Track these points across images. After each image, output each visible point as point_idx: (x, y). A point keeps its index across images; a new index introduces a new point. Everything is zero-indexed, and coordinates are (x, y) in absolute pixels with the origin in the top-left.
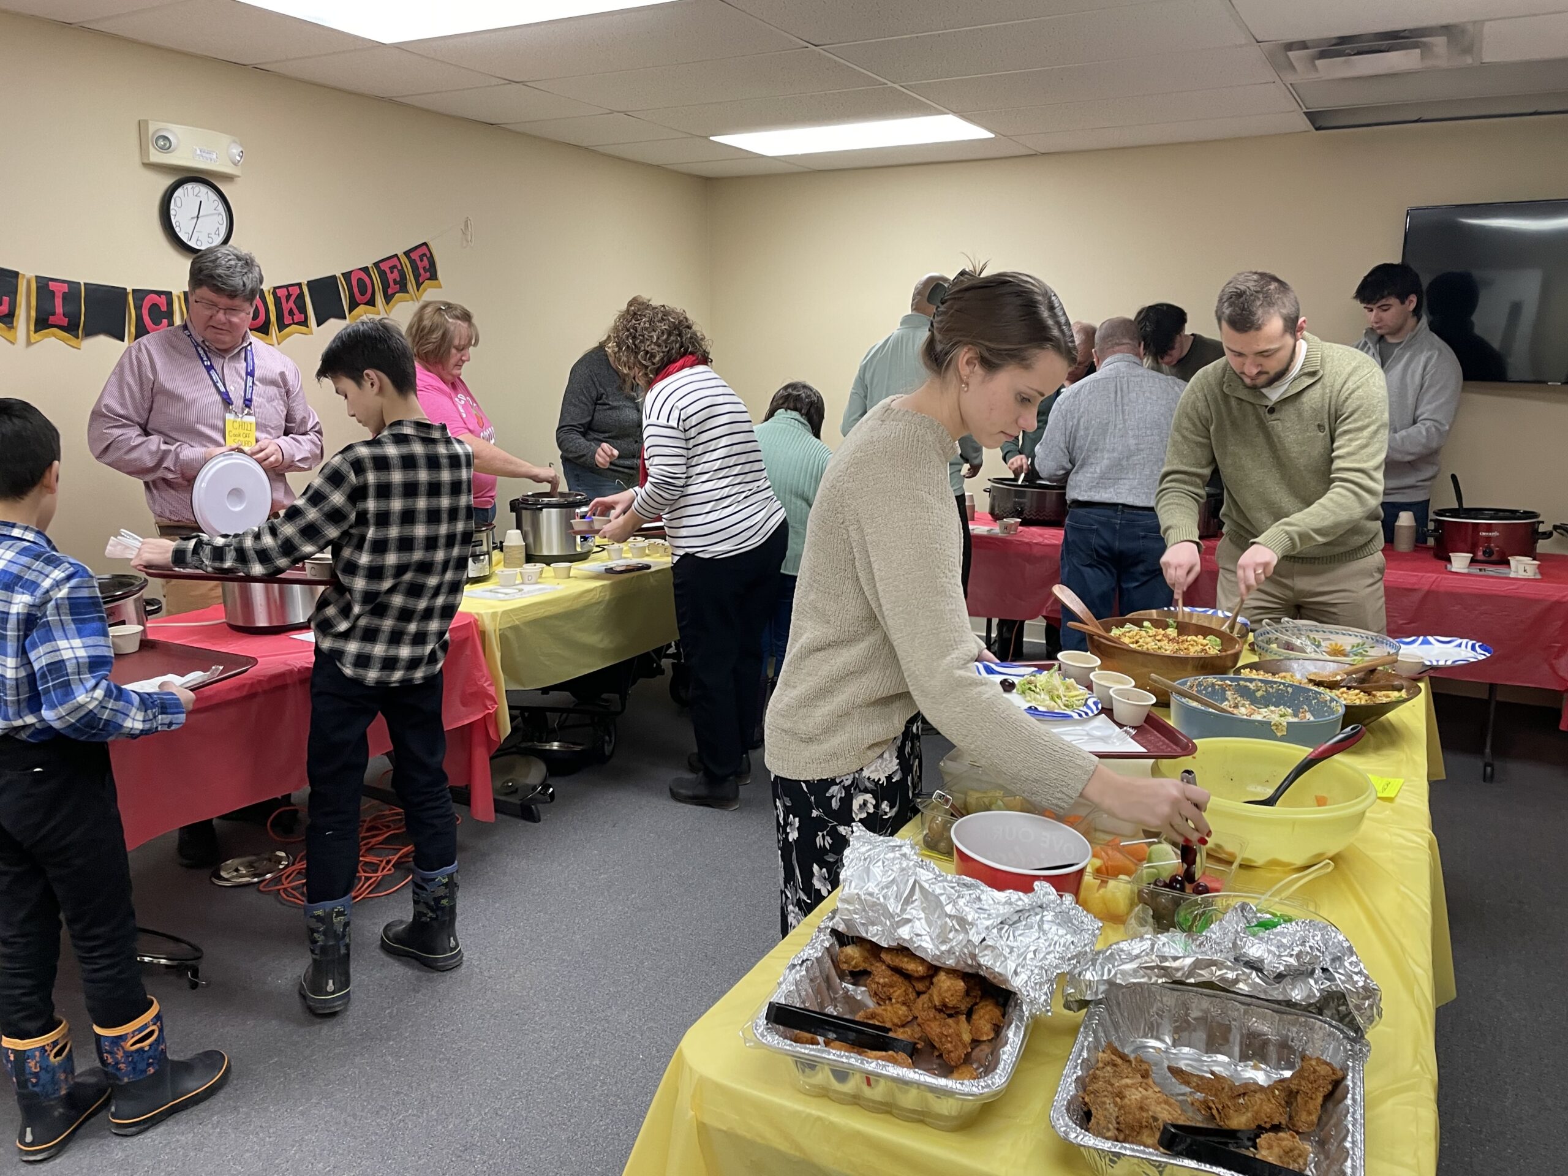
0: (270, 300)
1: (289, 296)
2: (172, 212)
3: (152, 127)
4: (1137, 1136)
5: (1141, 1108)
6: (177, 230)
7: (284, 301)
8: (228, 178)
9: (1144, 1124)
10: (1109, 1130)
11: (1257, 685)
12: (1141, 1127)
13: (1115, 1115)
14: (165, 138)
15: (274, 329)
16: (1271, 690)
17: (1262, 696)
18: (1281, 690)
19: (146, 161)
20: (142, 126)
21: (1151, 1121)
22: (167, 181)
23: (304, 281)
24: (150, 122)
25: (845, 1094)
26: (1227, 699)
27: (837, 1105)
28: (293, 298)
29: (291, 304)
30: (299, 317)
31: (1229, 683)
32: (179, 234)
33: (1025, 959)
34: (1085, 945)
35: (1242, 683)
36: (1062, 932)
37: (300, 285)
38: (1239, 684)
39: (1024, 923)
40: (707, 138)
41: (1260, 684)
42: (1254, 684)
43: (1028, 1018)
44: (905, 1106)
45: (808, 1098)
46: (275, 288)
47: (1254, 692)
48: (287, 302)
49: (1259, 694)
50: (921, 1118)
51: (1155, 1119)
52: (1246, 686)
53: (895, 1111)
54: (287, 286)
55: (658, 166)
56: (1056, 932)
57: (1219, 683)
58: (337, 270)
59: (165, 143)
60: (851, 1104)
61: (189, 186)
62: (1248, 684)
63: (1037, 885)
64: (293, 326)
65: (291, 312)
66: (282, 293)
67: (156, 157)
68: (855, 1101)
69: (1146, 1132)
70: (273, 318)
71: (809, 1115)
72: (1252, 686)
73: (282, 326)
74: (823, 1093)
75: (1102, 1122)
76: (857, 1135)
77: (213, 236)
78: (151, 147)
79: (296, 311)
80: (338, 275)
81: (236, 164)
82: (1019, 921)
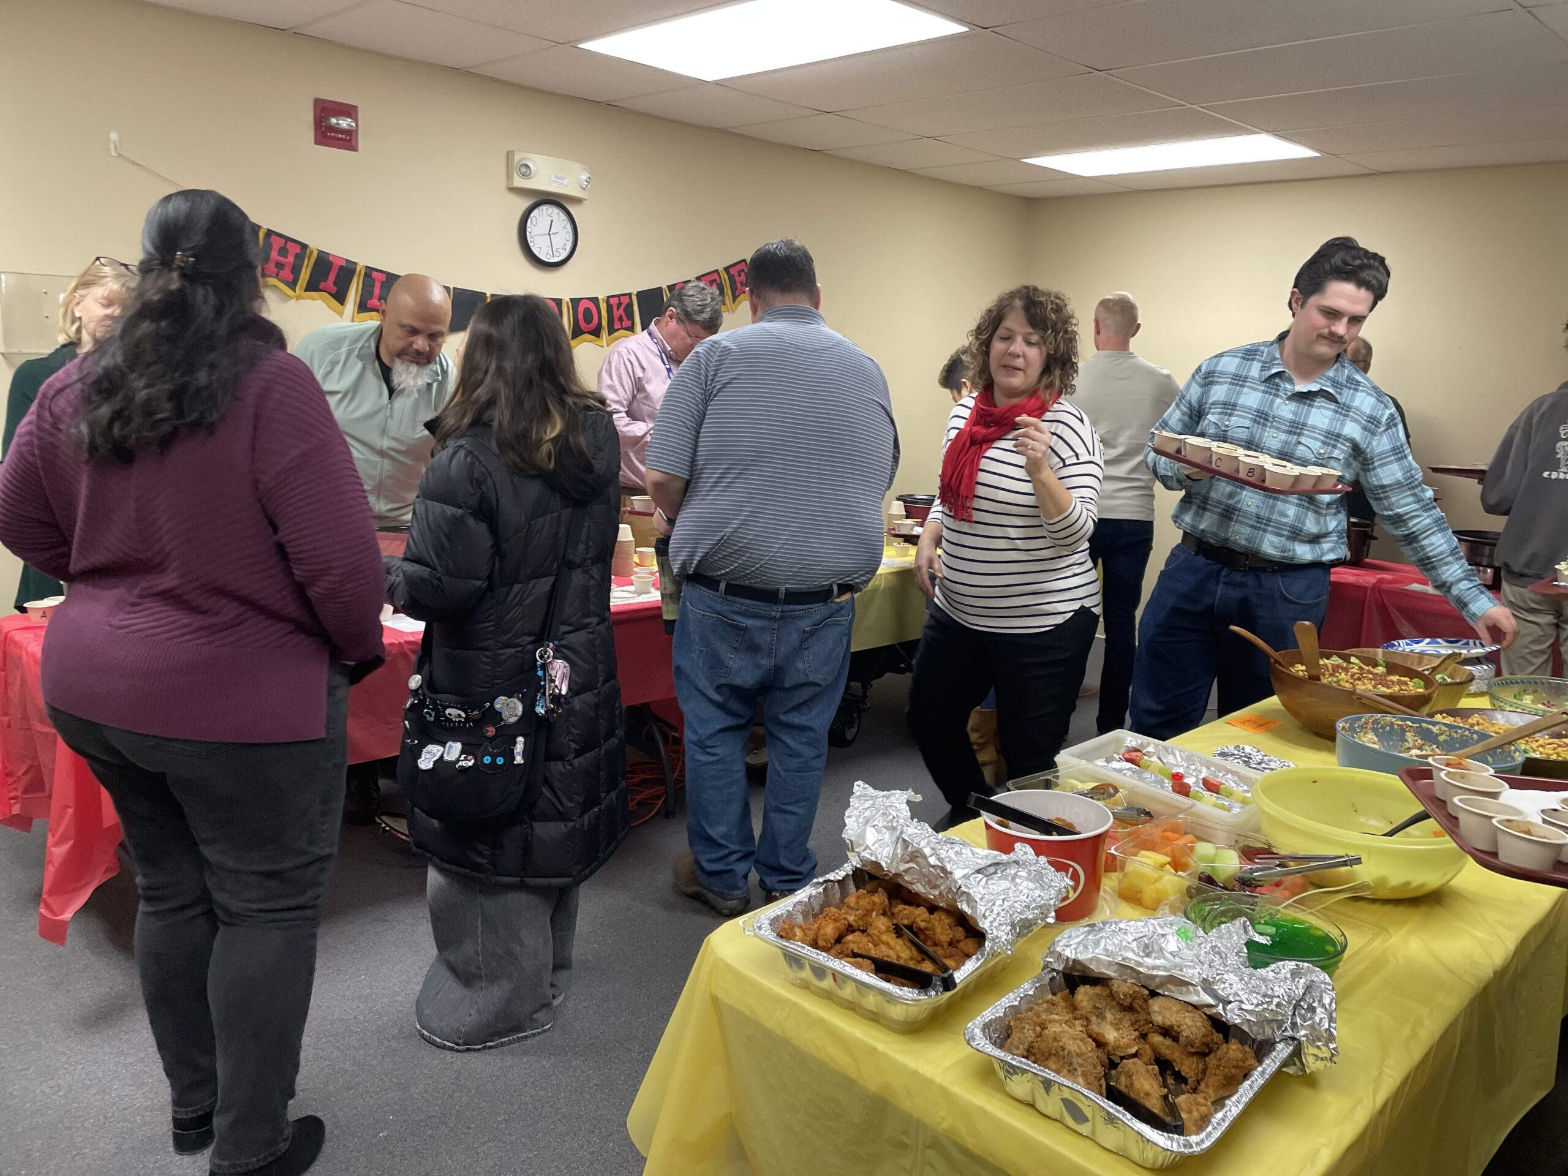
0: (603, 307)
1: (620, 304)
2: (528, 230)
3: (517, 157)
4: (1045, 1061)
5: (1055, 1039)
6: (531, 245)
7: (615, 308)
8: (577, 201)
9: (1054, 1051)
10: (1018, 1048)
11: (1440, 729)
12: (1050, 1054)
13: (1030, 1039)
14: (527, 166)
15: (604, 333)
16: (1455, 735)
17: (1445, 741)
18: (1466, 736)
19: (511, 186)
20: (509, 155)
21: (1059, 1050)
22: (526, 203)
23: (634, 291)
24: (516, 153)
25: (820, 988)
26: (1407, 741)
27: (816, 997)
28: (623, 307)
29: (621, 311)
30: (626, 323)
31: (1410, 724)
32: (533, 249)
33: (994, 904)
34: (1051, 899)
35: (1424, 725)
36: (1031, 885)
37: (630, 295)
38: (1421, 726)
39: (999, 875)
40: (1017, 160)
41: (1444, 728)
42: (1437, 728)
43: (988, 954)
44: (866, 1006)
45: (793, 988)
46: (609, 297)
47: (1437, 735)
48: (618, 309)
49: (1441, 738)
50: (875, 1018)
51: (1063, 1049)
52: (1429, 729)
53: (858, 1009)
54: (619, 296)
55: (980, 188)
56: (1025, 885)
57: (1400, 723)
58: (662, 282)
59: (526, 171)
60: (824, 998)
61: (544, 208)
62: (1431, 727)
63: (1018, 846)
64: (622, 331)
65: (620, 319)
66: (612, 301)
67: (519, 182)
68: (827, 996)
69: (1053, 1059)
70: (604, 323)
71: (789, 1000)
72: (1435, 729)
73: (612, 330)
74: (805, 986)
75: (1016, 1042)
76: (821, 1022)
77: (560, 250)
78: (515, 174)
79: (624, 318)
80: (664, 287)
81: (584, 189)
82: (996, 873)
